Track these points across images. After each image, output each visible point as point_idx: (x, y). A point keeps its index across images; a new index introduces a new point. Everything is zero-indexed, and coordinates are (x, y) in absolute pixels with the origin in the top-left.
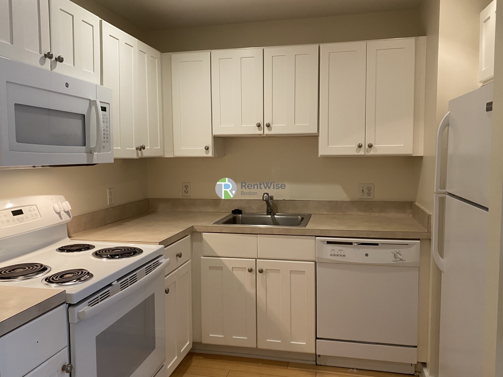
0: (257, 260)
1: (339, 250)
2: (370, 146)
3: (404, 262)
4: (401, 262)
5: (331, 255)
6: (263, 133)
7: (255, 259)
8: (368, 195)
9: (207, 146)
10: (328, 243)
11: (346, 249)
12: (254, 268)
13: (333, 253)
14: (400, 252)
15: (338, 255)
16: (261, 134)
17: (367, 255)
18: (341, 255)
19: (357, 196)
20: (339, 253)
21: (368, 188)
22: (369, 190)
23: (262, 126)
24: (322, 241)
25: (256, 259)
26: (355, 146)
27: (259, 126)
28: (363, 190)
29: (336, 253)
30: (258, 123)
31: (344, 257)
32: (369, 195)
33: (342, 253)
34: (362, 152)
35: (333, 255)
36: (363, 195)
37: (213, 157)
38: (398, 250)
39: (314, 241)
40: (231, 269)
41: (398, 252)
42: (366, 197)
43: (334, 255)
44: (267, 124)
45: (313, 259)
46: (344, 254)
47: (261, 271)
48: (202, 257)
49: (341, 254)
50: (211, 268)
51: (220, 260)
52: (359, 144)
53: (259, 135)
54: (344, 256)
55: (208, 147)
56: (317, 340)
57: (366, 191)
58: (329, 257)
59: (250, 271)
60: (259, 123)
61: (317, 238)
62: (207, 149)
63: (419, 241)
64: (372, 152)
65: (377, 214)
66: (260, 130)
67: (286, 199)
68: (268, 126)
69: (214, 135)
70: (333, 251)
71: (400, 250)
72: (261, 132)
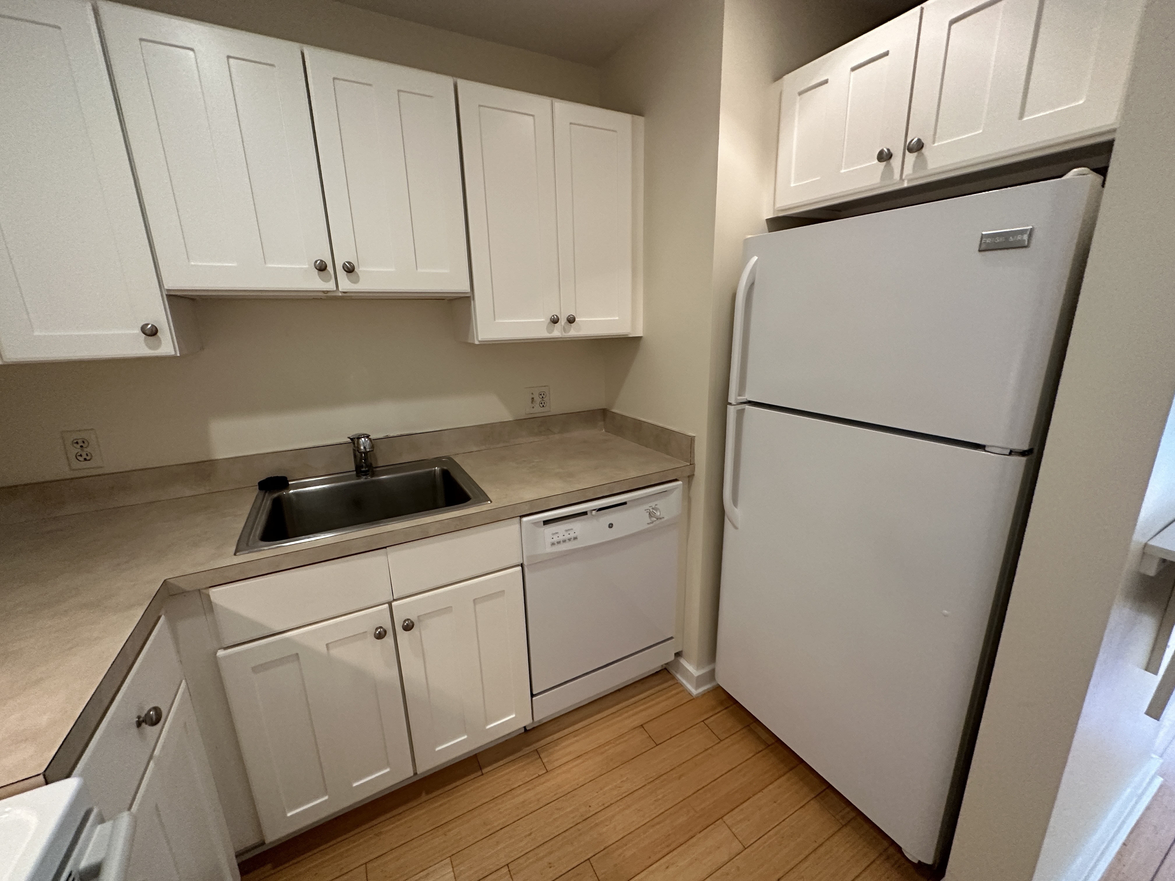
0: (394, 604)
1: (567, 531)
2: (571, 320)
3: (663, 520)
4: (658, 522)
5: (553, 544)
6: (335, 289)
7: (387, 605)
8: (541, 406)
9: (148, 324)
10: (546, 522)
11: (577, 526)
12: (388, 626)
13: (556, 539)
14: (656, 506)
15: (564, 541)
16: (328, 292)
17: (611, 526)
18: (569, 540)
19: (524, 410)
20: (567, 536)
21: (541, 395)
22: (543, 397)
23: (330, 268)
24: (535, 523)
25: (390, 604)
26: (544, 320)
27: (322, 268)
28: (533, 398)
29: (561, 538)
30: (316, 262)
31: (576, 541)
32: (543, 406)
33: (572, 535)
34: (557, 332)
35: (556, 543)
36: (533, 407)
37: (178, 355)
38: (653, 504)
39: (518, 526)
40: (325, 649)
41: (653, 507)
42: (538, 410)
43: (559, 543)
44: (344, 264)
45: (520, 561)
46: (575, 535)
47: (408, 627)
48: (221, 653)
49: (569, 536)
50: (256, 669)
51: (287, 639)
52: (553, 316)
53: (323, 292)
54: (575, 538)
55: (153, 326)
56: (534, 698)
57: (538, 399)
58: (549, 549)
59: (380, 635)
60: (322, 261)
61: (525, 519)
62: (151, 332)
63: (680, 483)
64: (573, 332)
65: (557, 437)
66: (327, 280)
67: (392, 435)
68: (350, 269)
69: (168, 290)
70: (557, 535)
71: (656, 503)
72: (330, 286)
